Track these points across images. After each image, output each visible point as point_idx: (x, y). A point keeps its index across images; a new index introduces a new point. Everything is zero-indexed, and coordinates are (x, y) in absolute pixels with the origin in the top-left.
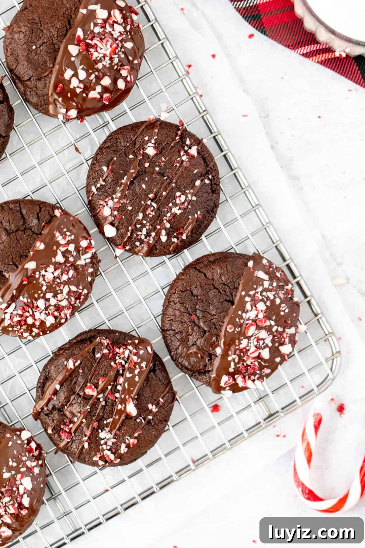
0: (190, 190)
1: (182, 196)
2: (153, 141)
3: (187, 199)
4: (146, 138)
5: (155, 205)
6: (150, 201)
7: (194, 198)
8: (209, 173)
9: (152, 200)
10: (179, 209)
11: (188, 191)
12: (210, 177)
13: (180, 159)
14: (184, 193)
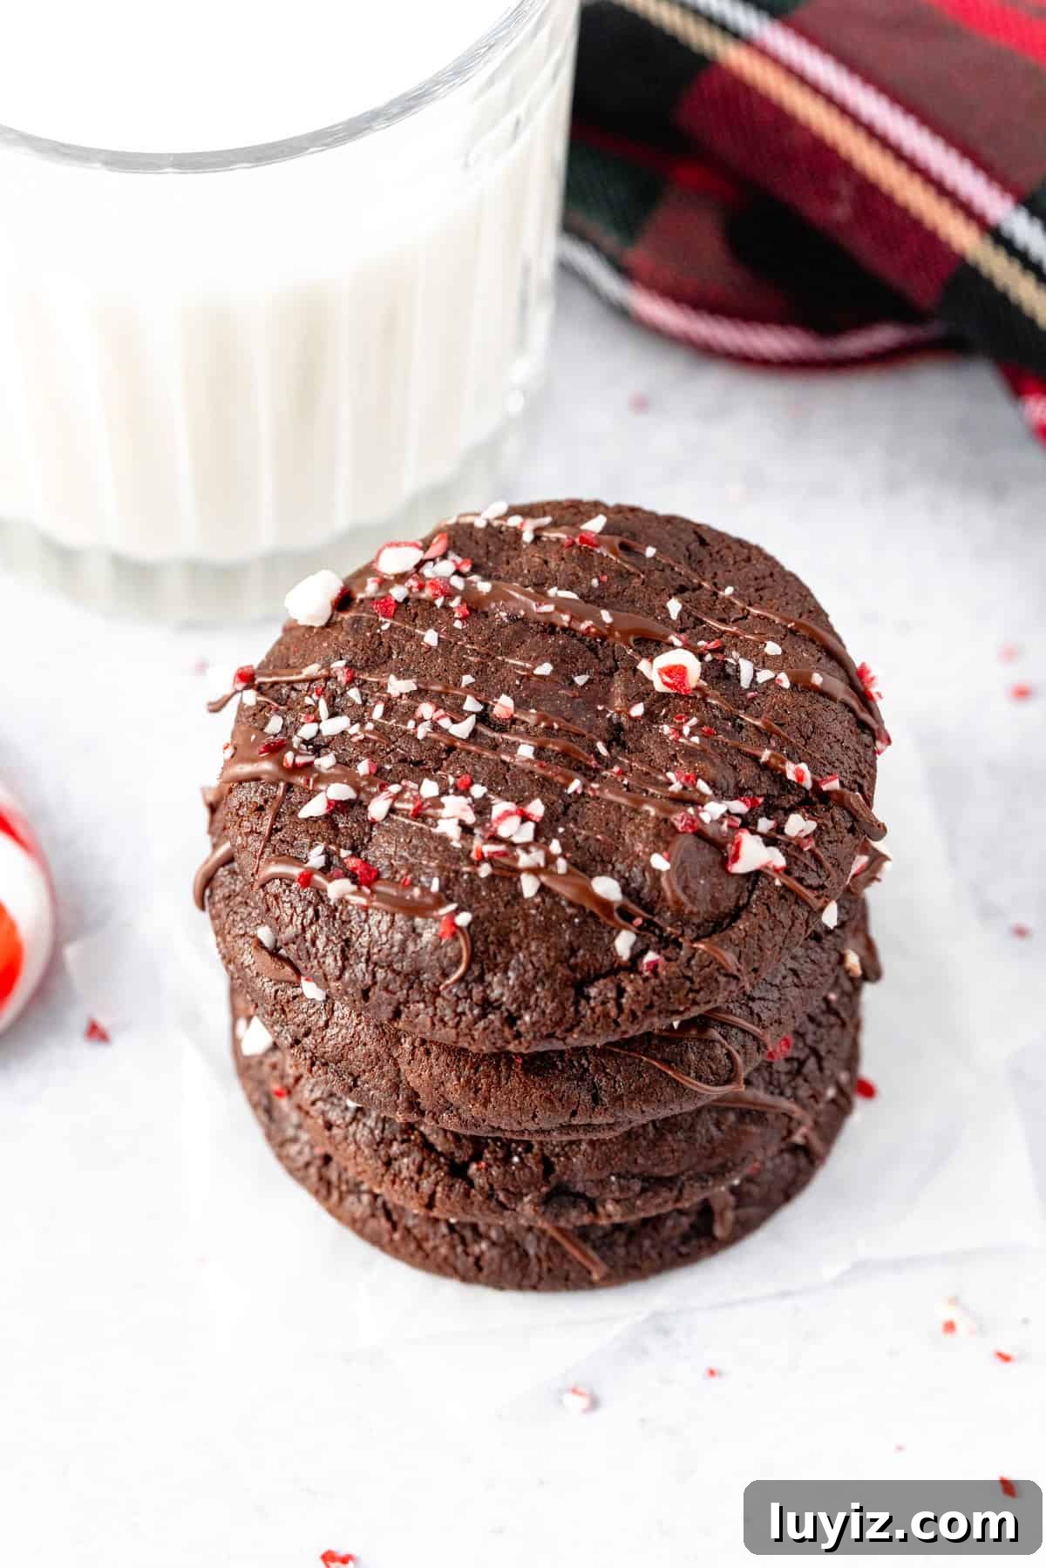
0: (563, 855)
1: (530, 826)
2: (764, 676)
3: (519, 852)
4: (772, 648)
5: (462, 730)
6: (479, 708)
7: (529, 886)
8: (670, 952)
9: (483, 718)
10: (462, 824)
11: (555, 847)
12: (651, 956)
13: (703, 795)
14: (542, 832)
